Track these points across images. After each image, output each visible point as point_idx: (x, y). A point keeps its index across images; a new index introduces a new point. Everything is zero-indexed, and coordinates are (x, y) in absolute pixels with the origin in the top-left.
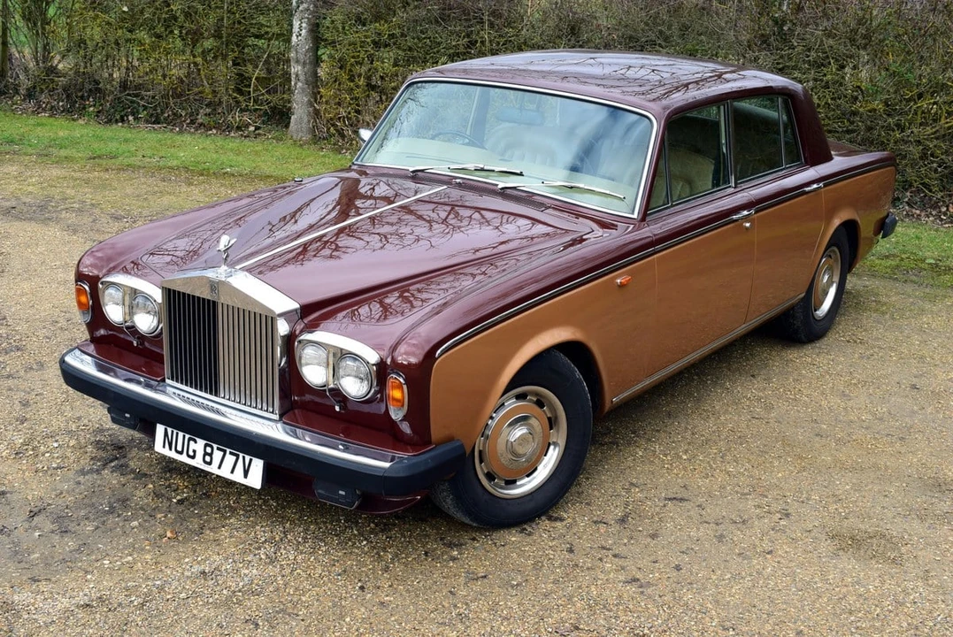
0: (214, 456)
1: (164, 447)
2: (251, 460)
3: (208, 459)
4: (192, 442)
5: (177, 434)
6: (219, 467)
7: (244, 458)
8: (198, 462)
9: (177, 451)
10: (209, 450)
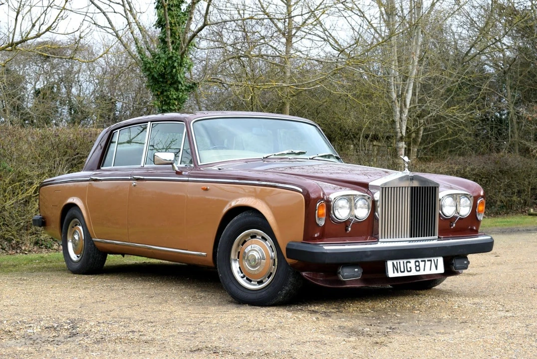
0: (420, 266)
1: (394, 273)
2: (437, 260)
3: (418, 268)
4: (408, 264)
5: (400, 262)
6: (424, 270)
7: (434, 260)
8: (414, 273)
9: (401, 272)
10: (417, 264)
